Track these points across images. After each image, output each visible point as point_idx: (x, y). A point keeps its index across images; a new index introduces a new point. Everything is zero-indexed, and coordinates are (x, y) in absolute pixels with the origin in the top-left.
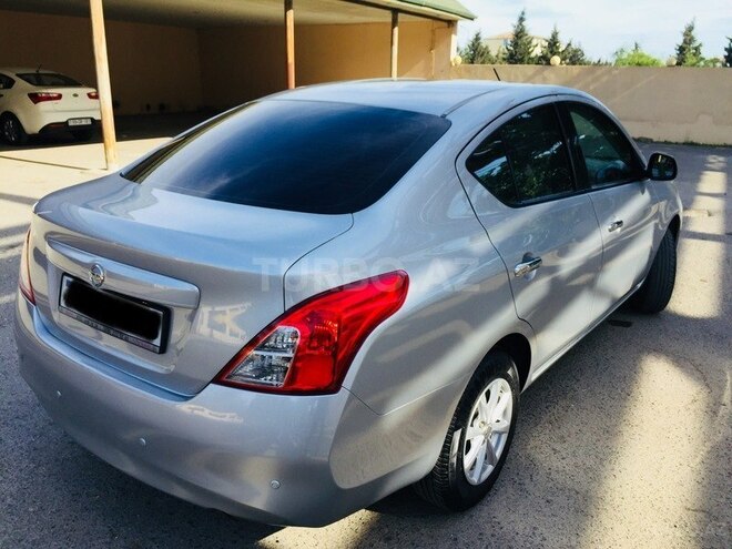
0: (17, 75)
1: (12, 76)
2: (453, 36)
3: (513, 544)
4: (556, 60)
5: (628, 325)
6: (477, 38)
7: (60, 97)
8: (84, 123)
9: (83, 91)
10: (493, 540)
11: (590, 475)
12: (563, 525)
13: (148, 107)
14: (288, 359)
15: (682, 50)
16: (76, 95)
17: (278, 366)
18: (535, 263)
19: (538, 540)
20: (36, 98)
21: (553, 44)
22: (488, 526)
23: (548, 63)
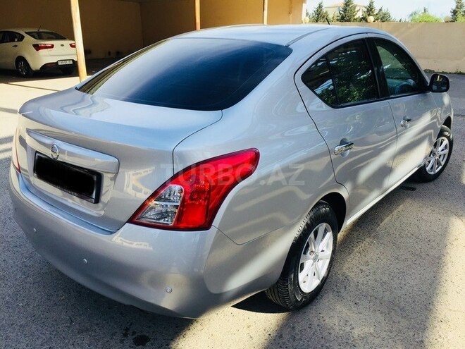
0: (26, 33)
1: (23, 33)
2: (304, 4)
3: (332, 331)
4: (371, 19)
5: (414, 189)
6: (320, 6)
7: (52, 46)
8: (68, 63)
9: (67, 43)
10: (318, 329)
11: (385, 286)
12: (365, 319)
13: (109, 53)
14: (177, 207)
15: (455, 12)
16: (62, 45)
17: (172, 212)
18: (348, 145)
19: (348, 329)
20: (37, 47)
21: (370, 10)
22: (315, 319)
23: (366, 21)
